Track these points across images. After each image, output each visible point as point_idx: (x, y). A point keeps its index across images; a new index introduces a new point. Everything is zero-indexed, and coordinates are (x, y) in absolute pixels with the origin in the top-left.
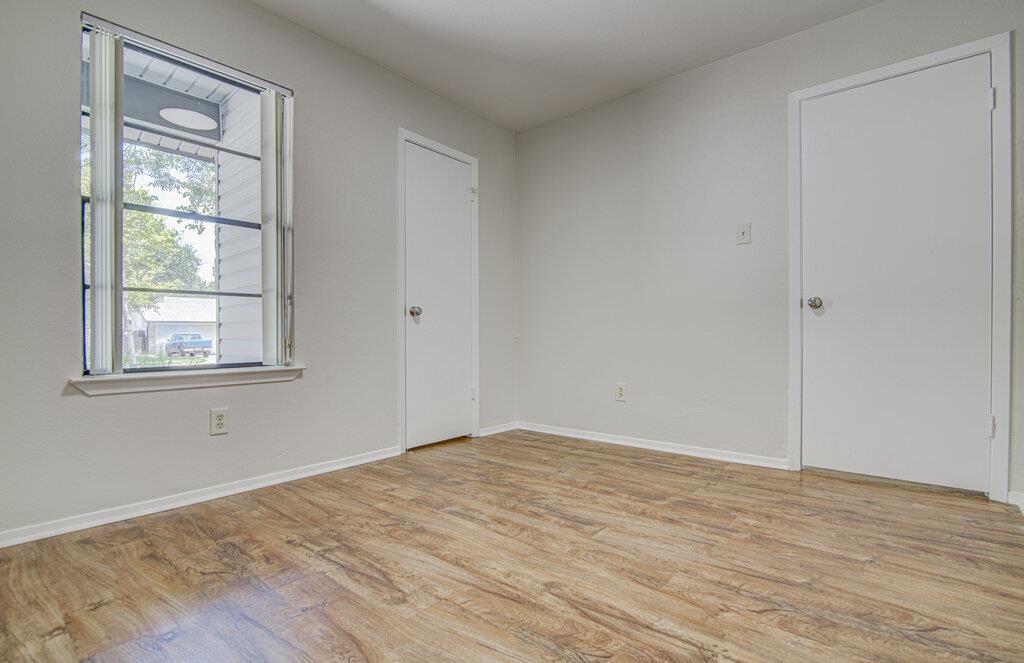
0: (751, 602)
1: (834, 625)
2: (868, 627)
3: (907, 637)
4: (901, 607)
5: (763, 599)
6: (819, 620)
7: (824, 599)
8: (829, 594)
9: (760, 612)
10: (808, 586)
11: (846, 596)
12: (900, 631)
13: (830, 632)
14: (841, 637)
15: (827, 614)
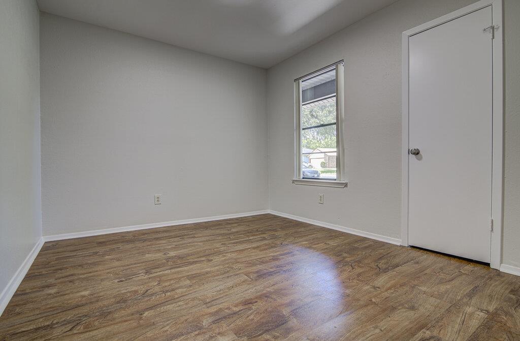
0: (154, 292)
1: (118, 302)
2: (104, 310)
3: (86, 316)
4: (90, 331)
5: (152, 295)
6: (125, 301)
7: (129, 311)
8: (128, 316)
9: (147, 291)
10: (141, 313)
11: (120, 320)
12: (90, 317)
13: (118, 299)
14: (113, 300)
15: (123, 305)
